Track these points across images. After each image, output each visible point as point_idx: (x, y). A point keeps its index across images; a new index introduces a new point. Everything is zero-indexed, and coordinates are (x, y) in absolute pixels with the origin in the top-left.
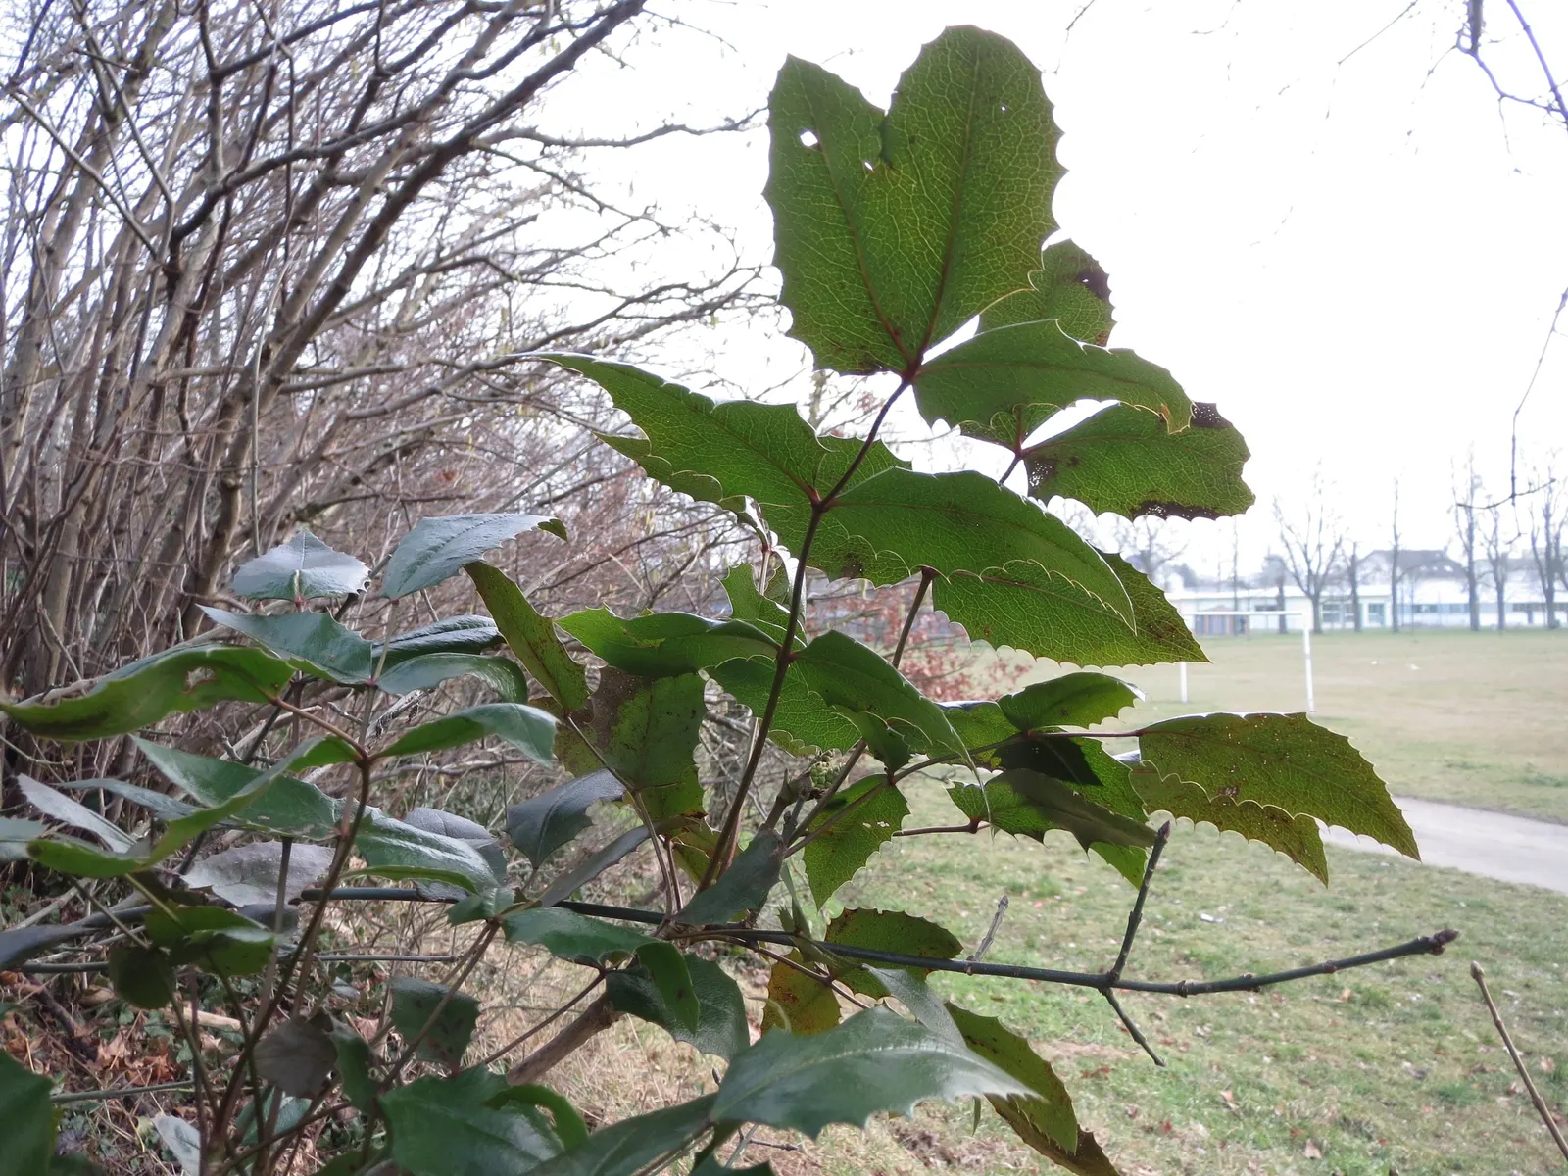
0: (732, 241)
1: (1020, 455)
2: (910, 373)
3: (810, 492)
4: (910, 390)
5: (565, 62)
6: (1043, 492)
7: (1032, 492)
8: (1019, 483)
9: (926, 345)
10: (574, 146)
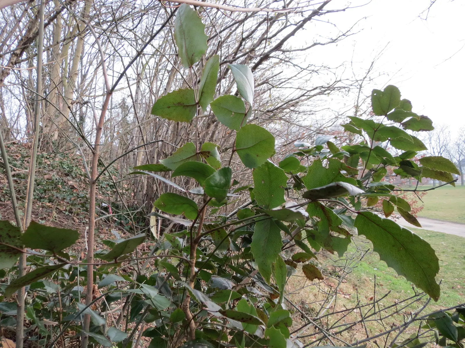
0: (335, 74)
1: (401, 124)
2: (386, 115)
3: (374, 129)
4: (386, 118)
5: (293, 34)
6: (405, 129)
7: (403, 129)
8: (401, 128)
9: (388, 112)
10: (290, 51)
